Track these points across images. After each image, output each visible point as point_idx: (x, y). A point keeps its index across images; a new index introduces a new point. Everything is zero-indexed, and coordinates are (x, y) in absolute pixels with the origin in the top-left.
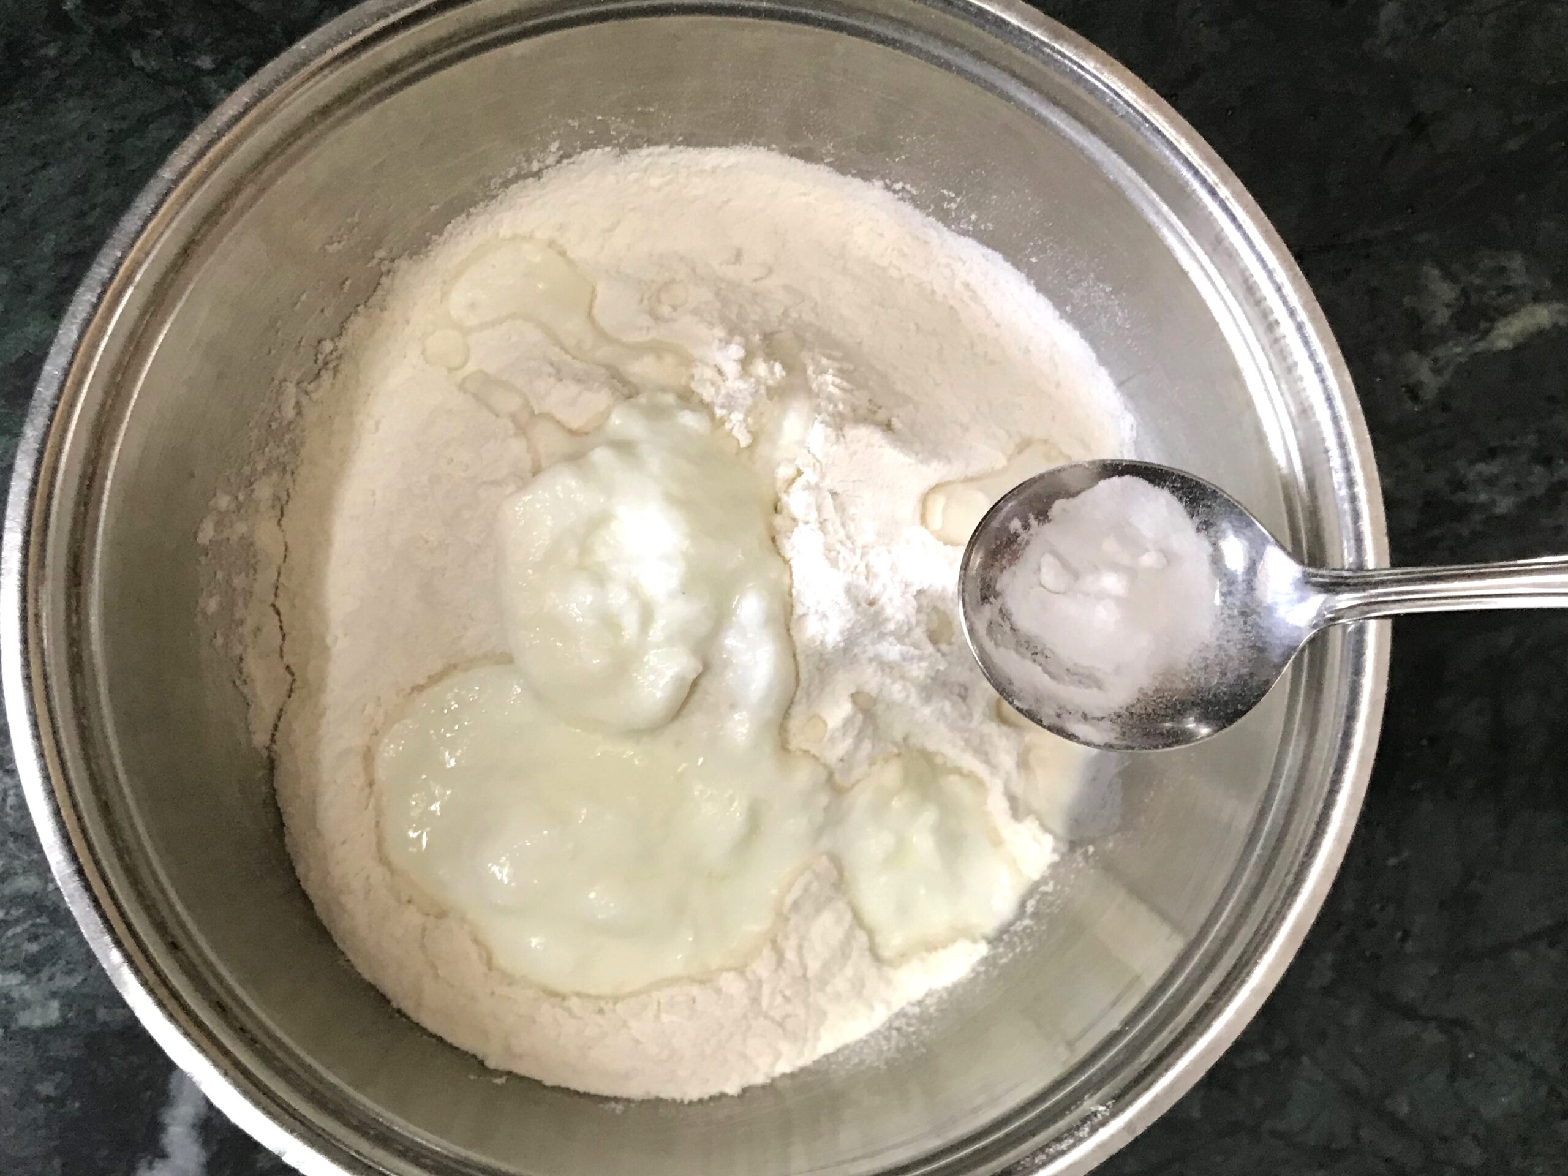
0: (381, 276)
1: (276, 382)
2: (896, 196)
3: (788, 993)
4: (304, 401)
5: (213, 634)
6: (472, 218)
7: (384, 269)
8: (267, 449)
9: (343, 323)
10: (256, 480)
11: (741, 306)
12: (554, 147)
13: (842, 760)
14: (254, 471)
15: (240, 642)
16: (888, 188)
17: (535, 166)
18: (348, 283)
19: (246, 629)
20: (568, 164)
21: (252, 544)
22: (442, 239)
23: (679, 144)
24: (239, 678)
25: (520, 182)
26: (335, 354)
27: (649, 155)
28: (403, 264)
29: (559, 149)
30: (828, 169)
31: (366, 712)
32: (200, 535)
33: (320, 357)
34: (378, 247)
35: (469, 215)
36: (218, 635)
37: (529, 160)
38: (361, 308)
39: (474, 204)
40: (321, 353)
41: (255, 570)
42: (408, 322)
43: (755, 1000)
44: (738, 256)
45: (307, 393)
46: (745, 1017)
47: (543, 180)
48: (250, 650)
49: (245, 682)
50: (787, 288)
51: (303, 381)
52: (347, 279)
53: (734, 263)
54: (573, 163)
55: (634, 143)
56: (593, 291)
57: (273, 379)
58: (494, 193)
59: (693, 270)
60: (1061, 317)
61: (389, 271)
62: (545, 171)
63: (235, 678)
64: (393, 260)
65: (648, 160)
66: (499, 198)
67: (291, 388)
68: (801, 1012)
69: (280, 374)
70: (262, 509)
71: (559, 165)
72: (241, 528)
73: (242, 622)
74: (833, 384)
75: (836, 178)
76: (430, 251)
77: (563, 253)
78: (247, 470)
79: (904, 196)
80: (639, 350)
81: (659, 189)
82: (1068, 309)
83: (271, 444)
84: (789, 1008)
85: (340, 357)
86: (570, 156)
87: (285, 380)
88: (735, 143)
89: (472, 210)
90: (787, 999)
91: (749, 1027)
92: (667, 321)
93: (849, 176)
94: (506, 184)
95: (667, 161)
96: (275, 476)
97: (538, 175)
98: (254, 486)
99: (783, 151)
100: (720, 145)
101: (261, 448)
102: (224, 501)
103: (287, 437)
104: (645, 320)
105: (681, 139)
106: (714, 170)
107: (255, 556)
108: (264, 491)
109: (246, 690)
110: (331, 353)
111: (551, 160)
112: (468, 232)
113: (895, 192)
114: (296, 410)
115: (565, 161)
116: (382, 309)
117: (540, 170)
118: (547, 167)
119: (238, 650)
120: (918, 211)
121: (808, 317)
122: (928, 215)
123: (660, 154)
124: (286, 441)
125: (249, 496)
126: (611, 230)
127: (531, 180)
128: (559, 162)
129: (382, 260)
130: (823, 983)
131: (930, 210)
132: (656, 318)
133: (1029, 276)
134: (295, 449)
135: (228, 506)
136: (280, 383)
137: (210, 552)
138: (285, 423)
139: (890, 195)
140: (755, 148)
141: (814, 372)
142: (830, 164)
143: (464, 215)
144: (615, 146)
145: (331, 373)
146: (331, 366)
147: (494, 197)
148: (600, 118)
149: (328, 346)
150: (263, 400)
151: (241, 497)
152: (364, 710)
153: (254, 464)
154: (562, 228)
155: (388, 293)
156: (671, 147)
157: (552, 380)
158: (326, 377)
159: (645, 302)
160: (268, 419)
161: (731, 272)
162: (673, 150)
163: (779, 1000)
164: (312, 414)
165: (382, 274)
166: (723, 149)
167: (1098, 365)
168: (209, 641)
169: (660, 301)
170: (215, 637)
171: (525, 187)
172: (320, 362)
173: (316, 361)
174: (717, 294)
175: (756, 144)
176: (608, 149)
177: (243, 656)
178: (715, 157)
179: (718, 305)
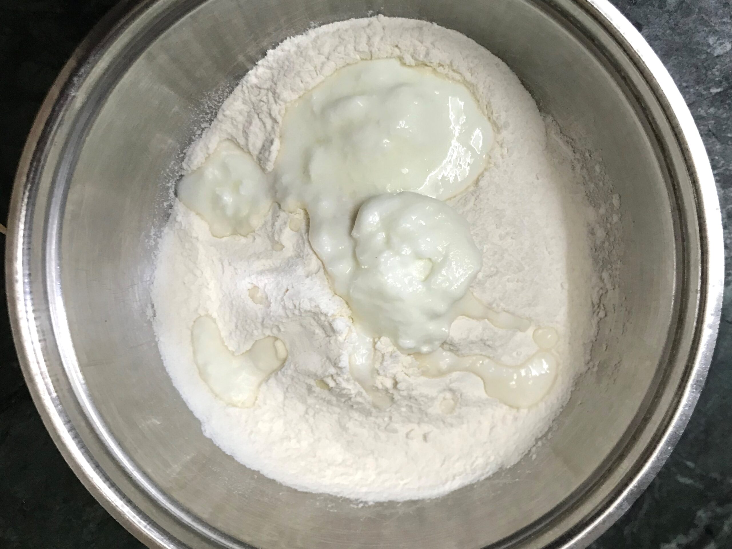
0: (591, 359)
1: (617, 286)
2: (360, 500)
3: (262, 103)
4: (601, 285)
5: (592, 156)
6: (561, 406)
7: (591, 363)
8: (607, 253)
9: (599, 329)
10: (606, 237)
11: (412, 412)
12: (534, 456)
13: (278, 217)
14: (609, 241)
15: (578, 160)
16: (366, 502)
17: (540, 443)
18: (605, 349)
19: (578, 167)
20: (525, 452)
21: (594, 207)
22: (570, 390)
23: (475, 483)
24: (571, 143)
25: (544, 433)
26: (596, 313)
27: (488, 472)
28: (584, 369)
29: (531, 457)
30: (399, 501)
31: (506, 149)
32: (618, 198)
33: (602, 308)
34: (597, 372)
35: (562, 407)
36: (589, 158)
37: (543, 445)
38: (594, 339)
39: (561, 413)
40: (603, 310)
41: (587, 195)
42: (569, 343)
43: (274, 93)
44: (425, 438)
45: (601, 288)
46: (275, 84)
47: (534, 439)
48: (572, 158)
49: (567, 142)
50: (395, 431)
51: (605, 293)
52: (606, 349)
53: (425, 434)
54: (523, 453)
55: (497, 475)
56: (486, 392)
57: (619, 287)
58: (554, 423)
59: (444, 422)
60: (259, 471)
61: (588, 363)
62: (534, 443)
63: (573, 142)
64: (589, 369)
65: (487, 470)
66: (551, 422)
67: (609, 286)
68: (254, 99)
69: (617, 290)
70: (597, 226)
71: (529, 449)
72: (602, 211)
73: (582, 168)
74: (349, 390)
75: (392, 498)
76: (573, 382)
77: (511, 406)
78: (612, 239)
79: (357, 502)
80: (450, 370)
81: (477, 458)
82: (256, 477)
83: (606, 257)
84: (259, 98)
85: (594, 312)
86: (526, 455)
87: (614, 289)
88: (448, 495)
89: (561, 410)
90: (261, 101)
91: (273, 81)
92: (444, 390)
93: (387, 501)
94: (550, 429)
95: (478, 473)
96: (598, 243)
97: (537, 440)
98: (605, 234)
99: (423, 501)
100: (455, 491)
101: (610, 252)
102: (615, 218)
103: (601, 264)
104: (454, 386)
105: (475, 486)
106: (454, 478)
107: (591, 202)
108: (600, 233)
109: (566, 139)
110: (599, 312)
111: (534, 449)
112: (560, 398)
113: (361, 502)
114: (603, 278)
115: (527, 452)
116: (584, 344)
117: (537, 443)
118: (534, 446)
119: (578, 156)
120: (347, 497)
121: (379, 421)
122: (341, 497)
123: (483, 475)
124: (601, 262)
125: (605, 228)
126: (492, 428)
127: (540, 436)
128: (530, 451)
129: (593, 367)
130: (249, 115)
131: (341, 500)
132: (451, 390)
133: (281, 485)
134: (596, 261)
135: (612, 218)
136: (615, 286)
137: (610, 193)
138: (605, 270)
139: (364, 500)
140: (438, 497)
141: (362, 393)
142: (398, 503)
143: (564, 405)
144: (506, 469)
145: (595, 303)
146: (596, 307)
147: (554, 421)
148: (517, 480)
149: (602, 314)
150: (619, 275)
151: (609, 226)
152: (507, 150)
153: (610, 244)
154: (516, 419)
155: (585, 353)
156: (478, 481)
157: (486, 338)
158: (596, 300)
159: (459, 396)
160: (613, 268)
161: (426, 428)
162: (477, 479)
163: (264, 99)
164: (595, 280)
165: (591, 360)
166: (453, 490)
167: (233, 455)
168: (592, 152)
169: (453, 399)
170: (590, 156)
171: (541, 432)
172: (601, 306)
173: (604, 305)
174: (426, 414)
175: (437, 499)
176: (508, 467)
177: (574, 154)
178: (455, 485)
179: (423, 408)
